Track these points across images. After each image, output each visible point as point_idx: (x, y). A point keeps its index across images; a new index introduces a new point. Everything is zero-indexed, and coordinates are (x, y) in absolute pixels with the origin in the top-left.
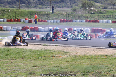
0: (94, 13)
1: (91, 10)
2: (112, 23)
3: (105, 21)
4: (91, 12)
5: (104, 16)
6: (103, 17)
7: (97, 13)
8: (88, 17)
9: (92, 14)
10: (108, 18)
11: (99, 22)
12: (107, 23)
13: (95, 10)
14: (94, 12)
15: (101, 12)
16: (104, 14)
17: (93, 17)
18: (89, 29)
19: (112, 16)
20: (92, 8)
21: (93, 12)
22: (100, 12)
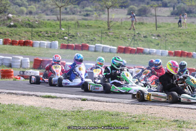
0: (15, 26)
1: (9, 18)
2: (61, 49)
3: (46, 43)
4: (8, 22)
5: (41, 32)
6: (39, 36)
7: (22, 25)
8: (7, 33)
9: (10, 26)
10: (48, 37)
11: (32, 46)
12: (51, 47)
13: (17, 18)
14: (16, 23)
15: (31, 23)
16: (40, 30)
17: (16, 34)
18: (29, 61)
19: (56, 34)
20: (10, 15)
21: (12, 24)
22: (29, 24)
